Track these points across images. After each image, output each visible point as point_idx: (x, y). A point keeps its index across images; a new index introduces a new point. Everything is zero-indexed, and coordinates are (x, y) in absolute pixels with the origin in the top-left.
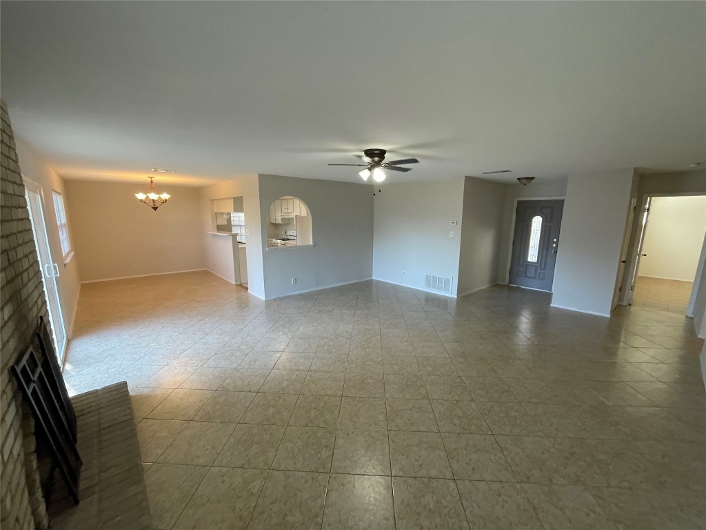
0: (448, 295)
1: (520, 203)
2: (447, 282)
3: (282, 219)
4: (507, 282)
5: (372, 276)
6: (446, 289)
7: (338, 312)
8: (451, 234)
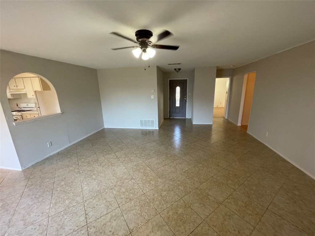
0: (154, 128)
1: (170, 81)
2: (153, 122)
3: (12, 95)
4: (169, 117)
5: (104, 126)
6: (153, 126)
7: (103, 158)
8: (152, 97)
